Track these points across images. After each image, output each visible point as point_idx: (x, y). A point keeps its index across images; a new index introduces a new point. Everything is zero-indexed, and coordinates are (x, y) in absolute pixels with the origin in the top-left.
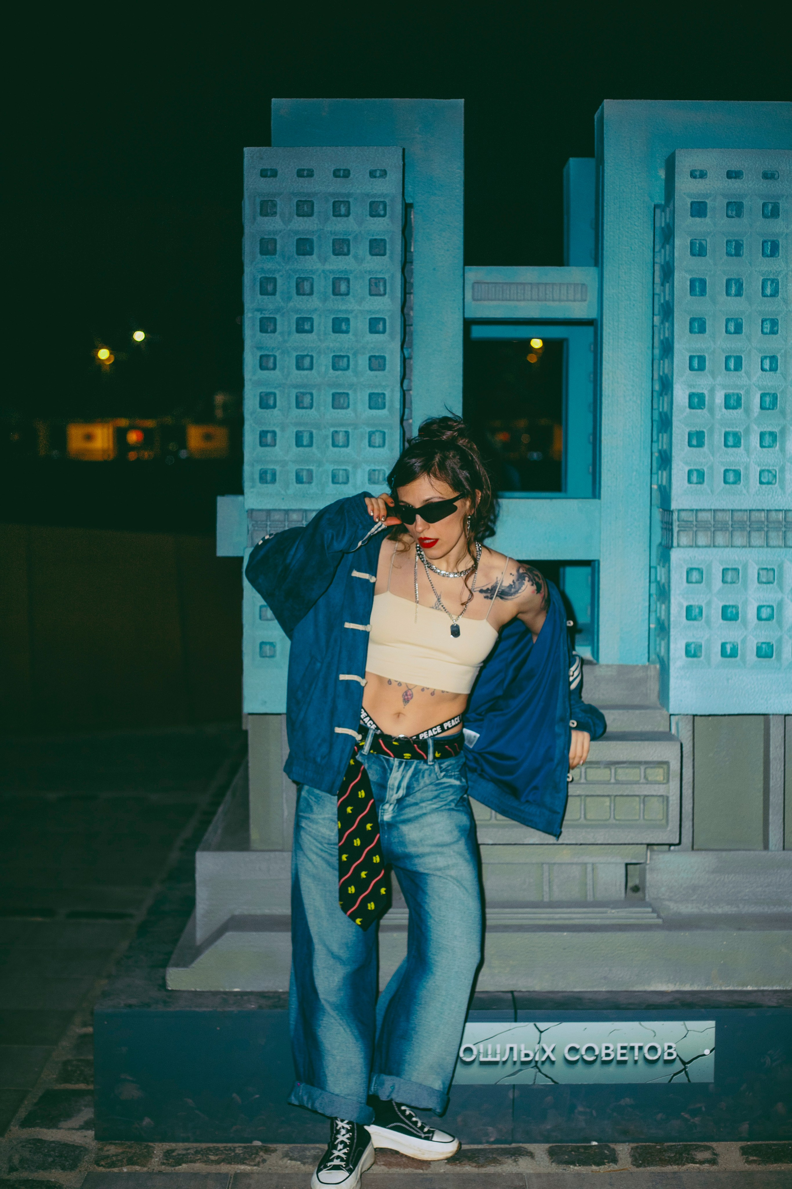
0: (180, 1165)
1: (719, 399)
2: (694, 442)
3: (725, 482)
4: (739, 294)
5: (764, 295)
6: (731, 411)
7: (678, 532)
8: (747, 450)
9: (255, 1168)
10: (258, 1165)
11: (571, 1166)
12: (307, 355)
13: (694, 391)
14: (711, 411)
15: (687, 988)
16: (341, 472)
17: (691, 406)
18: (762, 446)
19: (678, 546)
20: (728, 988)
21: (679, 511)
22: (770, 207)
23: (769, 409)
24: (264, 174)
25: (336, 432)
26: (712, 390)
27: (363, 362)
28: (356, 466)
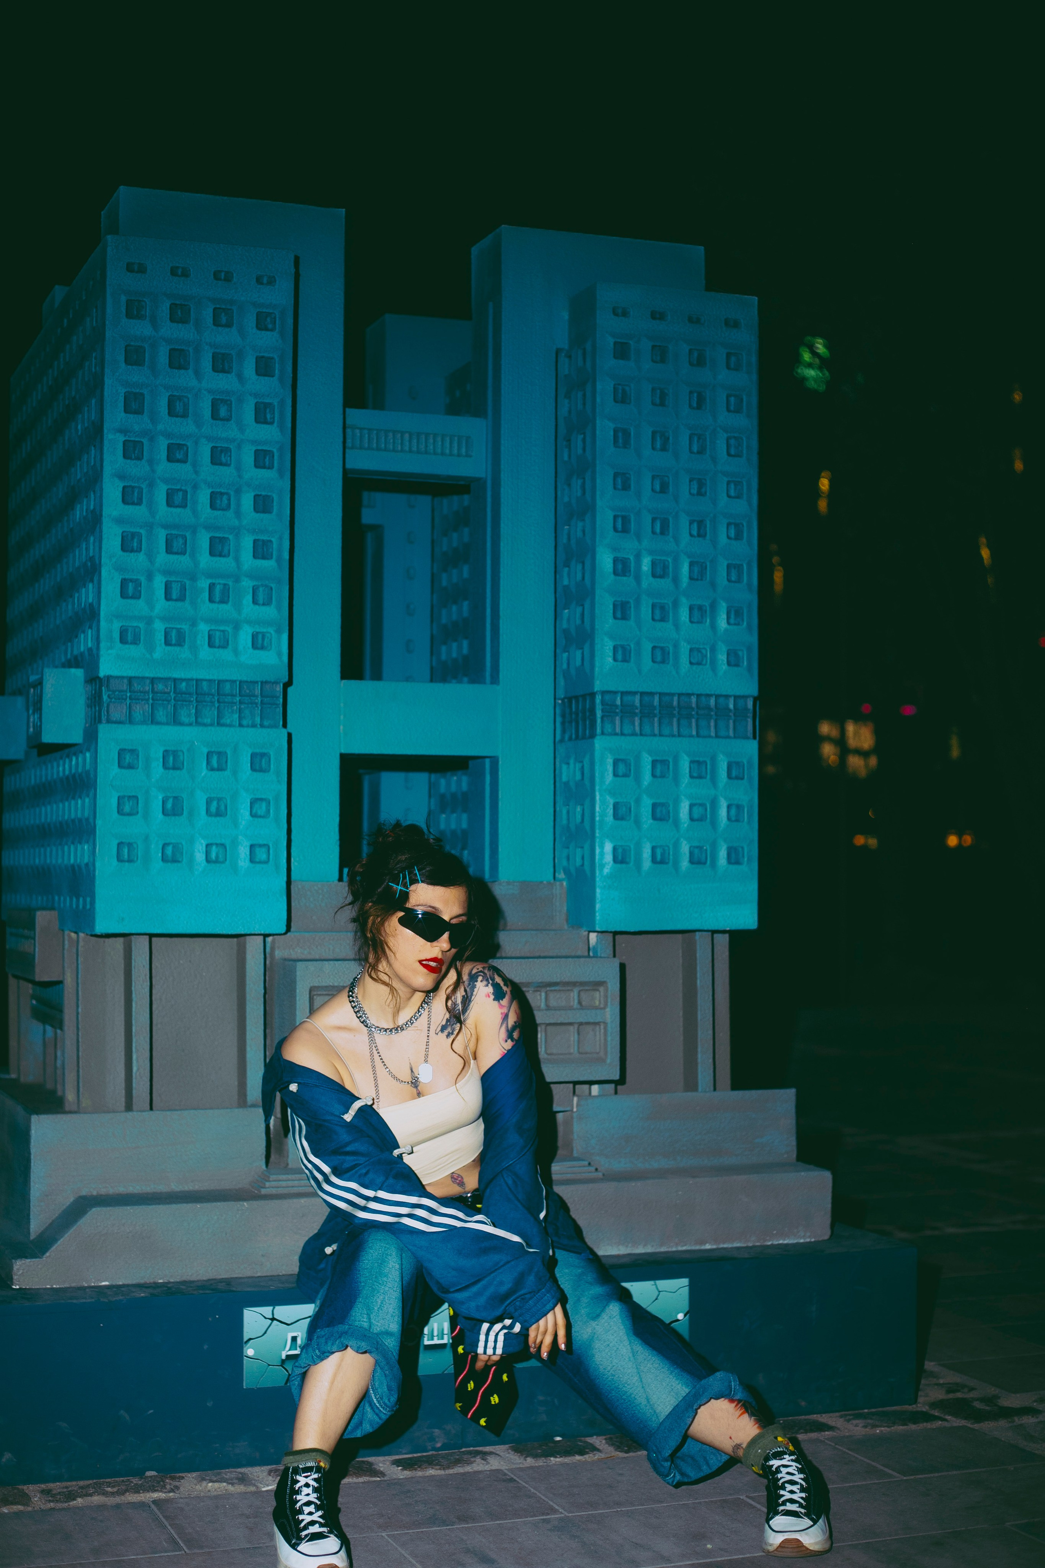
0: (74, 1499)
1: (646, 565)
2: (619, 615)
3: (653, 661)
4: (664, 449)
5: (691, 452)
6: (658, 580)
7: (602, 718)
8: (677, 626)
9: (171, 1494)
10: (172, 1491)
11: (552, 1459)
12: (180, 490)
13: (619, 555)
14: (638, 579)
15: (640, 1250)
16: (218, 633)
17: (615, 573)
18: (691, 622)
19: (603, 733)
20: (684, 1248)
21: (603, 693)
22: (696, 354)
23: (697, 580)
24: (130, 268)
25: (214, 584)
26: (638, 557)
27: (247, 501)
28: (237, 627)
